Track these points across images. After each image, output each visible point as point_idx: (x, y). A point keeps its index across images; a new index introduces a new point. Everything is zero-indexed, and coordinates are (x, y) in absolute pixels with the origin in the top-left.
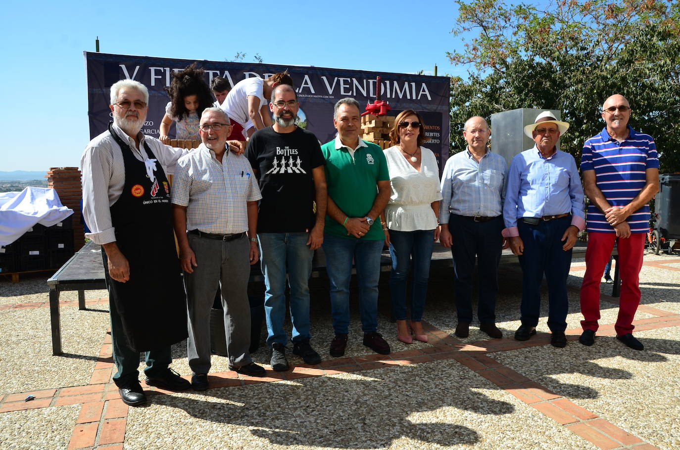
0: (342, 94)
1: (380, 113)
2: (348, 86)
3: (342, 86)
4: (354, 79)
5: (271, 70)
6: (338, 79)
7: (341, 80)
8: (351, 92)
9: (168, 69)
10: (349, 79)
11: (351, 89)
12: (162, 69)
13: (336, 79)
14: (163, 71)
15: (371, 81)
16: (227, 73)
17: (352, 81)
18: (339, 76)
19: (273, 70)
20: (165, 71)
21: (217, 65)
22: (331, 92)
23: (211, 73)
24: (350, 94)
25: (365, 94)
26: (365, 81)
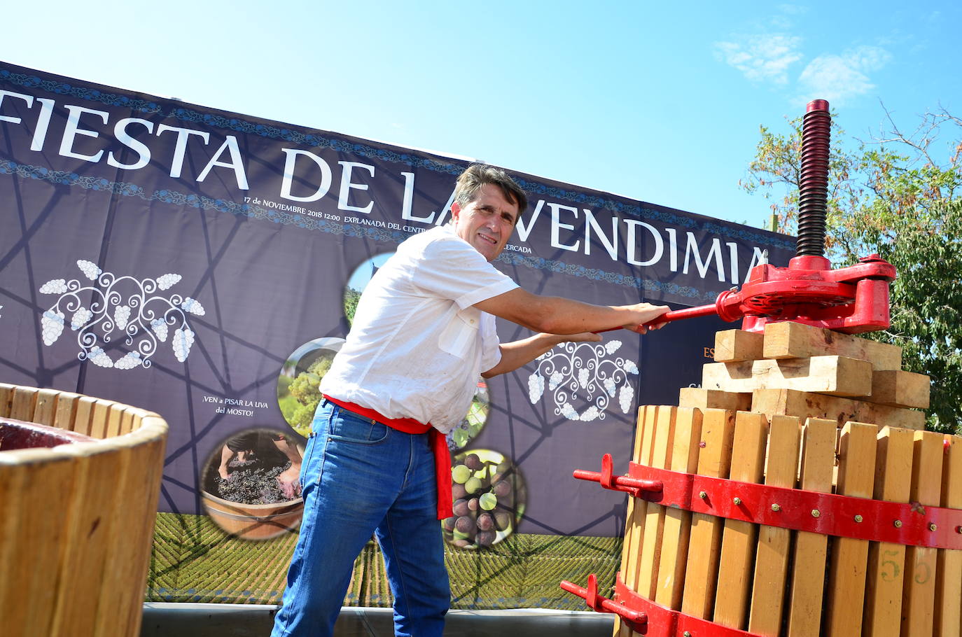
0: (552, 245)
1: (850, 320)
2: (571, 227)
3: (556, 226)
4: (588, 212)
5: (362, 153)
6: (545, 204)
7: (555, 208)
8: (578, 242)
9: (48, 106)
10: (575, 210)
11: (578, 234)
12: (29, 100)
13: (541, 203)
14: (30, 106)
15: (631, 224)
16: (231, 142)
17: (582, 215)
18: (548, 199)
19: (370, 156)
20: (37, 106)
21: (207, 117)
22: (524, 234)
23: (183, 134)
24: (575, 248)
25: (613, 252)
26: (615, 220)
